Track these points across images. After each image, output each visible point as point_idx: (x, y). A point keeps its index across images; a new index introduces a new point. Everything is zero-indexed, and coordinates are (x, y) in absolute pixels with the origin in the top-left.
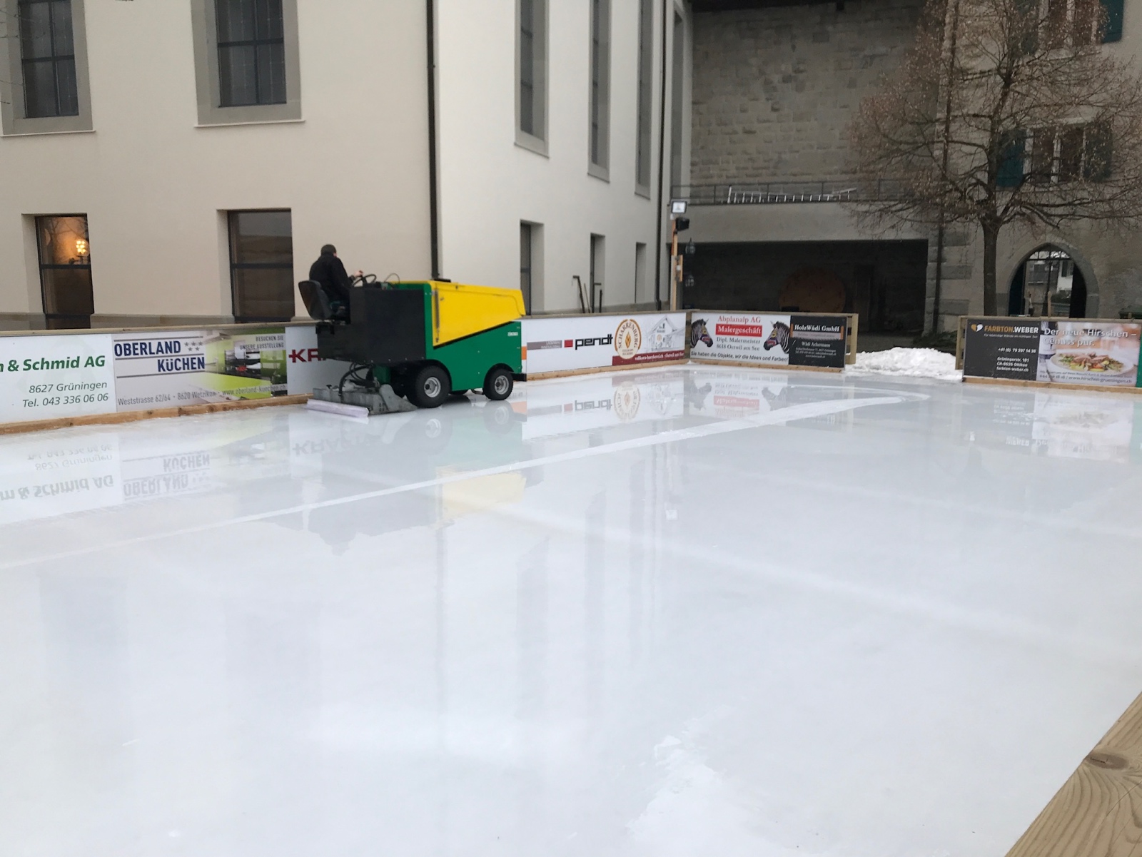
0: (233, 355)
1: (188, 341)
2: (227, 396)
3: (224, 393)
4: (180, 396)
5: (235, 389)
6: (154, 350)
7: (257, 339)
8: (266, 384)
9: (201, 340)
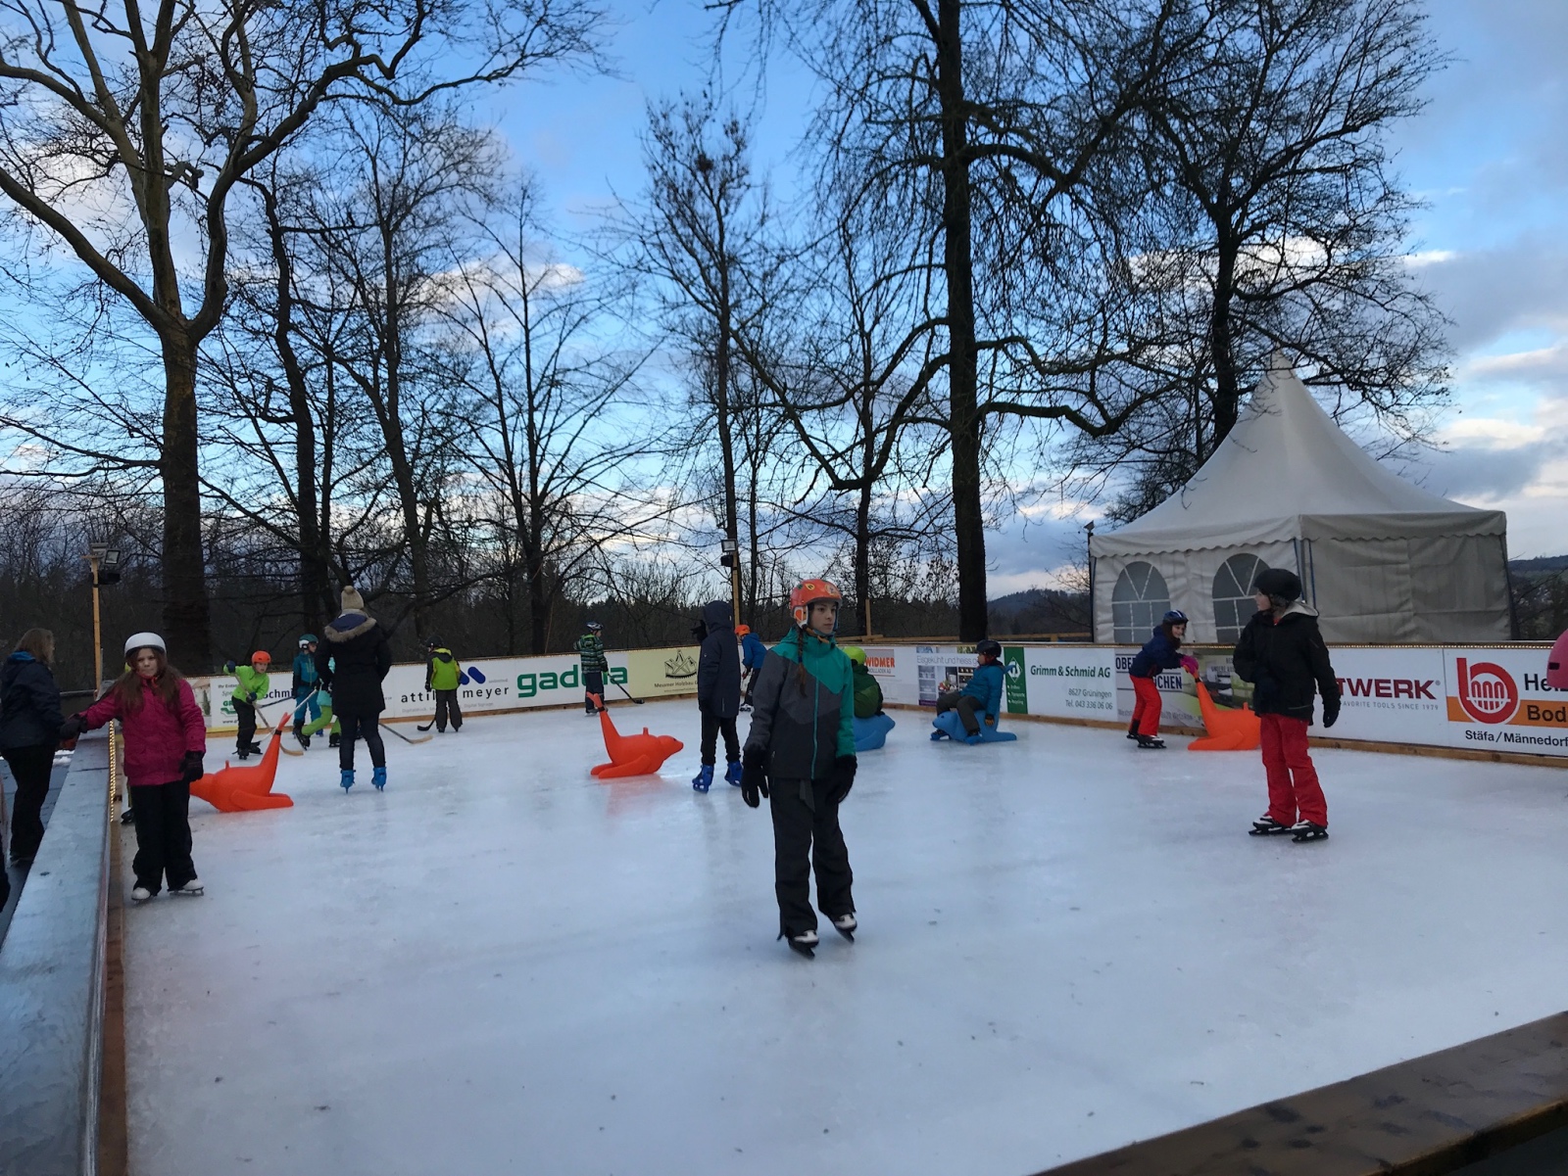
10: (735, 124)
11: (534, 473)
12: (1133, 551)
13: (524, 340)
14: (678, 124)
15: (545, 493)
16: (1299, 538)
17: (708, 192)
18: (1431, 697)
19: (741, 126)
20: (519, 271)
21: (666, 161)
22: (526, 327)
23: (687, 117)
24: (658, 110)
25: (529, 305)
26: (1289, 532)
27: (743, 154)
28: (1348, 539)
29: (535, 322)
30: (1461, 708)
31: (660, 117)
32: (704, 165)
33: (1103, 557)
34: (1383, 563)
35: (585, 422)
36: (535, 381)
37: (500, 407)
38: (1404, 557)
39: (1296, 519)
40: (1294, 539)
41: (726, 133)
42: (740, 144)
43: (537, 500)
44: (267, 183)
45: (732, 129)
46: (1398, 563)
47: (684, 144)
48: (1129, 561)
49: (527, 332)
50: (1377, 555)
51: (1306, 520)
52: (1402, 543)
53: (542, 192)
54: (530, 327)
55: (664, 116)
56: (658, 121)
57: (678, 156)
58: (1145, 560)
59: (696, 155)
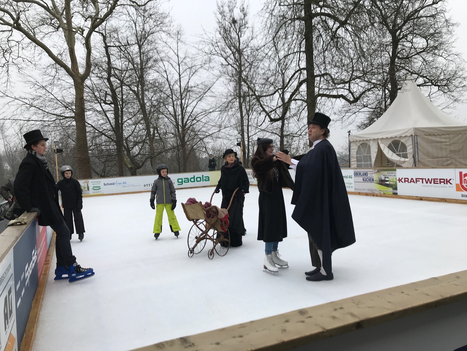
0: (381, 178)
1: (370, 172)
2: (380, 192)
3: (379, 191)
4: (368, 190)
5: (382, 190)
6: (362, 175)
7: (388, 173)
8: (391, 189)
9: (373, 172)
10: (243, 8)
11: (183, 118)
12: (362, 139)
13: (179, 78)
14: (226, 9)
15: (186, 124)
16: (413, 135)
17: (235, 30)
18: (451, 184)
19: (245, 9)
20: (177, 57)
21: (223, 20)
22: (179, 74)
23: (229, 7)
24: (220, 4)
25: (180, 67)
26: (410, 133)
27: (246, 18)
28: (430, 135)
29: (182, 72)
30: (461, 187)
31: (221, 7)
32: (234, 22)
33: (353, 141)
34: (441, 142)
35: (197, 103)
36: (182, 90)
37: (172, 98)
38: (448, 140)
39: (413, 129)
40: (412, 135)
41: (241, 11)
42: (245, 15)
43: (184, 126)
44: (104, 32)
45: (243, 10)
46: (446, 142)
47: (228, 15)
48: (361, 142)
49: (180, 75)
50: (439, 140)
51: (416, 129)
52: (447, 136)
53: (183, 32)
54: (180, 74)
55: (222, 7)
56: (220, 8)
57: (226, 19)
58: (366, 142)
59: (231, 19)
